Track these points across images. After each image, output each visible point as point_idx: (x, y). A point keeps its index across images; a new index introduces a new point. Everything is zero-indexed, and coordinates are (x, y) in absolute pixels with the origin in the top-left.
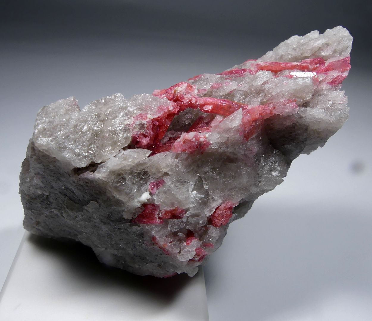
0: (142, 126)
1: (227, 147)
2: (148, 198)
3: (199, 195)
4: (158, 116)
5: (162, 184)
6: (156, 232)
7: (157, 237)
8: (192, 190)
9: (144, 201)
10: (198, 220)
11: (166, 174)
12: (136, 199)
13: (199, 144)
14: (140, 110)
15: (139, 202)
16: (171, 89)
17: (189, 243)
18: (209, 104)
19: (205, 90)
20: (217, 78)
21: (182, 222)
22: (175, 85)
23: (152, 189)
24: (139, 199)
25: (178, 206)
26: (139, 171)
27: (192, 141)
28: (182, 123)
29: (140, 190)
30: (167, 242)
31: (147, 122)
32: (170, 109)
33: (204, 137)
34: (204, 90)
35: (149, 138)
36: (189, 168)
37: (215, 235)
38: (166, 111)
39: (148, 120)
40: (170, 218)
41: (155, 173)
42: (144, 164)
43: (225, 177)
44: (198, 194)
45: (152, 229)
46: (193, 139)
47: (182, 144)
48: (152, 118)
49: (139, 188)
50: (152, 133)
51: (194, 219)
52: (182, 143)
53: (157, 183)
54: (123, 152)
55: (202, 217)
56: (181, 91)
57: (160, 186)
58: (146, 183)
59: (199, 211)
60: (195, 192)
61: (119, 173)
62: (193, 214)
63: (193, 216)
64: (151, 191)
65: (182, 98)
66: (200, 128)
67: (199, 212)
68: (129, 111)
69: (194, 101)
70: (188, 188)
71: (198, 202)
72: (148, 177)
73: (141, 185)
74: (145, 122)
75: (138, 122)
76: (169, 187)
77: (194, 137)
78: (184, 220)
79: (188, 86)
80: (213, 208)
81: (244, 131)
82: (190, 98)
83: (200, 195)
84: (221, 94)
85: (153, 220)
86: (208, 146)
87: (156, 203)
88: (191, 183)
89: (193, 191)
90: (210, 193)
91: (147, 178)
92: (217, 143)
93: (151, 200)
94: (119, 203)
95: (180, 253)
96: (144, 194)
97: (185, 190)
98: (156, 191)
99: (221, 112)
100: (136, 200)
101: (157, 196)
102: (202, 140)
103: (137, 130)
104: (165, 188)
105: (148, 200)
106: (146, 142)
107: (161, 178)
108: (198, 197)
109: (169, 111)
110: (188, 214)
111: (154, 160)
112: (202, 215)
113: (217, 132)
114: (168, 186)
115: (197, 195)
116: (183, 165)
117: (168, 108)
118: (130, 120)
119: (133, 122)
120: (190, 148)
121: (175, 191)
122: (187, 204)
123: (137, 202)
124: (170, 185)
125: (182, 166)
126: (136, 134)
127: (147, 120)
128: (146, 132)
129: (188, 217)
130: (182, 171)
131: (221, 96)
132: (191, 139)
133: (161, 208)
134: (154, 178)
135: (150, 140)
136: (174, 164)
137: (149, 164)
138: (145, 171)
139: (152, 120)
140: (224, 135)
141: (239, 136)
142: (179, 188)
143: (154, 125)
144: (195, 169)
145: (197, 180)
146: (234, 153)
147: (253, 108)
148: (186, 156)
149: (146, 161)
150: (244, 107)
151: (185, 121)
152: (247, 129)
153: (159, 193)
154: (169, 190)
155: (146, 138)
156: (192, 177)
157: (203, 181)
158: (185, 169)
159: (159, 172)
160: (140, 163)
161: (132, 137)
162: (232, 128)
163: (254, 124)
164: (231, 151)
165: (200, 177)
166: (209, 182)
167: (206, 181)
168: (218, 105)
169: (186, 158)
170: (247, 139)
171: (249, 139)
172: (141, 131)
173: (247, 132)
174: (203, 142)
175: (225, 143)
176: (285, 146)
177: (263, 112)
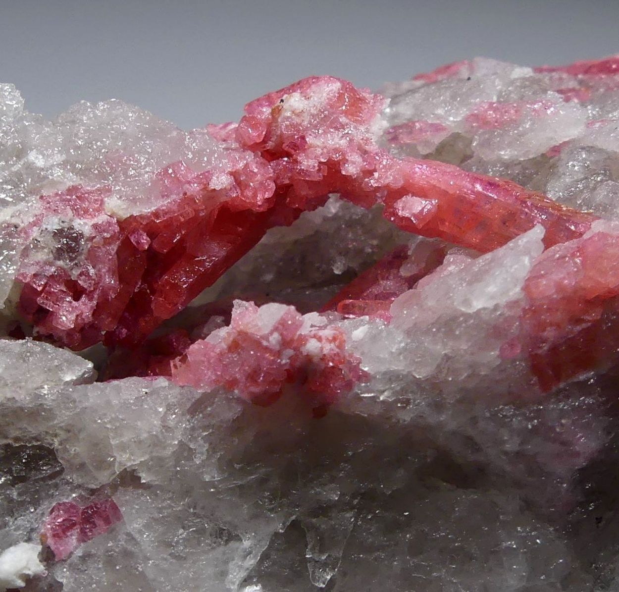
0: (68, 242)
1: (438, 406)
2: (27, 572)
4: (153, 209)
5: (107, 521)
8: (243, 574)
9: (7, 582)
11: (130, 479)
13: (298, 364)
14: (78, 172)
16: (269, 99)
18: (422, 193)
19: (437, 128)
20: (512, 82)
22: (293, 86)
23: (56, 536)
26: (10, 441)
27: (265, 343)
31: (95, 226)
32: (212, 186)
33: (334, 339)
34: (432, 125)
35: (91, 299)
36: (241, 469)
38: (194, 189)
39: (101, 219)
41: (82, 465)
42: (37, 412)
43: (415, 549)
46: (271, 339)
47: (221, 354)
48: (125, 215)
50: (110, 281)
52: (224, 346)
53: (83, 513)
56: (298, 115)
57: (94, 525)
58: (36, 503)
64: (50, 542)
65: (299, 145)
68: (30, 168)
69: (351, 169)
70: (226, 562)
72: (52, 477)
74: (84, 225)
75: (53, 223)
76: (133, 538)
77: (276, 329)
82: (336, 150)
84: (506, 154)
86: (349, 385)
88: (246, 544)
89: (246, 582)
91: (43, 479)
92: (391, 377)
93: (43, 585)
96: (12, 549)
97: (210, 571)
98: (76, 548)
99: (475, 238)
101: (73, 568)
102: (312, 346)
103: (42, 256)
104: (115, 539)
105: (28, 579)
106: (73, 317)
107: (108, 491)
109: (211, 194)
111: (86, 404)
114: (128, 534)
116: (213, 449)
117: (206, 177)
118: (22, 206)
119: (31, 220)
120: (252, 377)
121: (153, 563)
124: (140, 532)
125: (208, 458)
126: (35, 275)
127: (95, 221)
128: (81, 274)
130: (207, 478)
131: (507, 165)
132: (262, 337)
134: (79, 486)
135: (96, 312)
136: (173, 439)
137: (63, 417)
138: (40, 447)
139: (119, 222)
140: (427, 342)
141: (498, 362)
142: (178, 558)
143: (127, 248)
144: (275, 483)
145: (276, 534)
146: (469, 441)
147: (603, 236)
148: (231, 413)
149: (48, 403)
150: (573, 228)
151: (331, 262)
152: (550, 333)
153: (85, 558)
154: (127, 554)
155: (77, 298)
156: (255, 517)
157: (306, 546)
158: (221, 470)
159: (102, 464)
160: (19, 405)
161: (17, 282)
162: (468, 316)
163: (594, 315)
164: (452, 425)
165: (294, 526)
166: (337, 559)
167: (322, 552)
168: (461, 199)
169: (234, 421)
170: (545, 385)
171: (562, 385)
172: (60, 263)
173: (546, 347)
174: (323, 358)
175: (433, 385)
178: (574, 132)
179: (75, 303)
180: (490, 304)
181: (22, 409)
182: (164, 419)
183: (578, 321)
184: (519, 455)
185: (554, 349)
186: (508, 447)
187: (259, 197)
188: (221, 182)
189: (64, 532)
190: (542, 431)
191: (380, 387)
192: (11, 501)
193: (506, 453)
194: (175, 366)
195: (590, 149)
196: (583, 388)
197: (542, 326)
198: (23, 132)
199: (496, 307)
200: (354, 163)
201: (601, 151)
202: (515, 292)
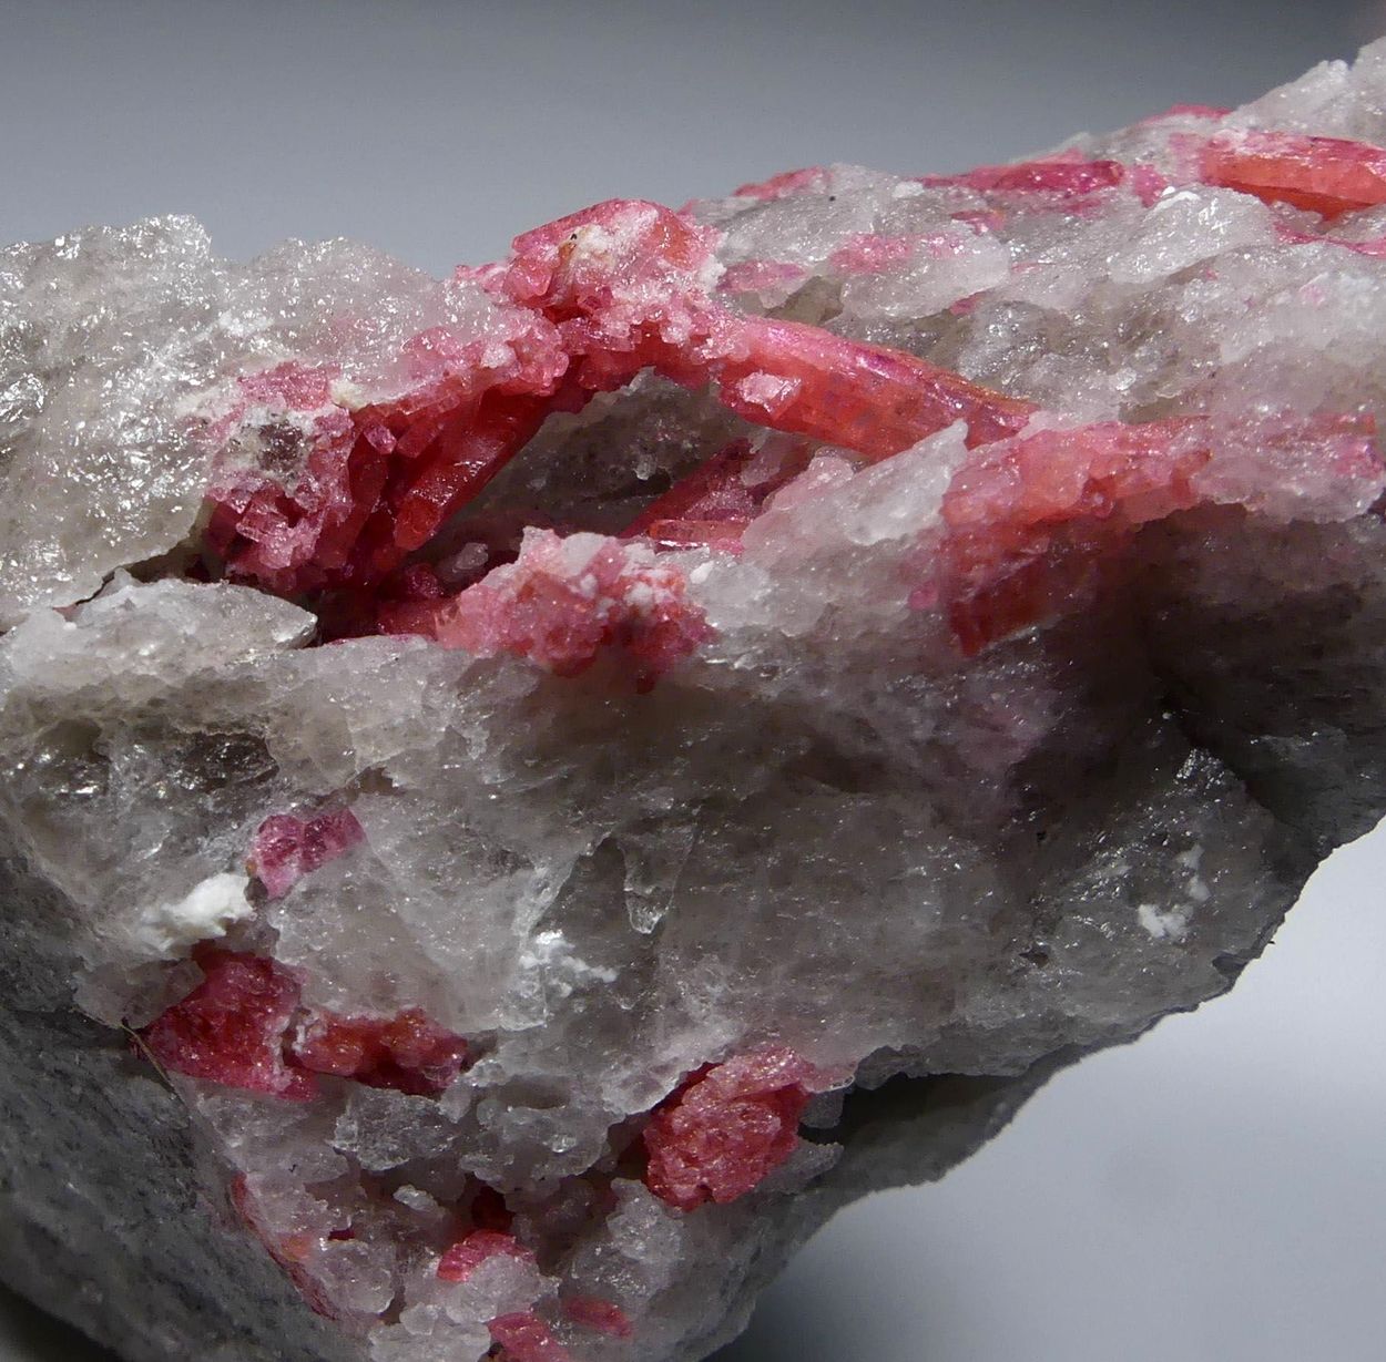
0: (281, 445)
1: (818, 677)
2: (229, 915)
3: (581, 966)
4: (400, 395)
5: (342, 841)
6: (253, 1146)
7: (252, 1179)
8: (536, 916)
9: (200, 928)
10: (547, 1130)
11: (375, 781)
12: (151, 903)
13: (619, 618)
14: (292, 344)
15: (166, 925)
16: (551, 233)
17: (458, 1270)
18: (778, 369)
19: (790, 272)
20: (898, 204)
21: (432, 1118)
22: (585, 212)
23: (269, 863)
24: (166, 907)
25: (424, 1008)
26: (203, 730)
27: (574, 590)
28: (614, 471)
29: (187, 853)
30: (313, 1228)
31: (320, 421)
32: (484, 363)
33: (669, 583)
34: (782, 267)
35: (313, 525)
36: (536, 766)
37: (646, 1252)
38: (459, 367)
39: (328, 410)
40: (362, 1077)
41: (306, 762)
42: (244, 687)
43: (781, 878)
44: (574, 954)
45: (227, 1123)
46: (583, 583)
47: (509, 604)
48: (360, 404)
49: (184, 839)
50: (340, 498)
51: (519, 1118)
52: (512, 592)
53: (308, 829)
54: (128, 589)
55: (574, 1115)
56: (599, 258)
57: (323, 847)
58: (239, 816)
59: (560, 1072)
60: (550, 939)
61: (74, 716)
62: (516, 1078)
63: (520, 1093)
64: (261, 871)
65: (601, 300)
66: (706, 516)
67: (563, 1080)
68: (220, 336)
69: (676, 334)
70: (512, 899)
71: (562, 1010)
72: (262, 779)
73: (207, 824)
74: (303, 420)
75: (259, 416)
76: (382, 866)
77: (589, 570)
78: (452, 1108)
79: (657, 231)
80: (664, 1069)
81: (955, 584)
82: (655, 308)
83: (590, 962)
84: (893, 311)
85: (245, 1062)
86: (688, 647)
87: (284, 959)
88: (541, 872)
89: (541, 926)
90: (669, 960)
91: (249, 782)
92: (749, 635)
93: (251, 934)
94: (52, 909)
95: (391, 1316)
96: (207, 882)
97: (489, 912)
98: (298, 880)
99: (855, 433)
100: (149, 914)
101: (294, 909)
102: (640, 594)
103: (243, 464)
104: (354, 868)
105: (229, 925)
106: (289, 551)
107: (343, 799)
108: (568, 976)
109: (483, 374)
110: (480, 1075)
111: (313, 676)
112: (578, 1100)
113: (769, 563)
114: (375, 861)
115: (568, 961)
116: (495, 740)
117: (475, 352)
118: (213, 392)
119: (227, 412)
120: (555, 636)
121: (408, 905)
122: (485, 1006)
123: (157, 926)
124: (391, 856)
125: (489, 751)
126: (234, 491)
127: (318, 413)
128: (300, 489)
129: (478, 1096)
130: (487, 780)
131: (894, 325)
132: (569, 581)
133: (307, 999)
134: (301, 792)
135: (320, 543)
136: (439, 725)
137: (279, 694)
138: (245, 737)
139: (352, 415)
140: (804, 586)
141: (906, 615)
142: (446, 893)
143: (363, 452)
144: (581, 785)
145: (582, 859)
146: (861, 726)
147: (1050, 436)
148: (522, 687)
149: (259, 674)
150: (1002, 422)
151: (632, 462)
152: (978, 574)
153: (309, 895)
154: (373, 888)
155: (292, 524)
156: (550, 834)
157: (624, 874)
158: (506, 768)
159: (333, 759)
160: (218, 677)
161: (207, 500)
162: (863, 551)
163: (1039, 547)
164: (838, 704)
165: (606, 847)
166: (668, 892)
167: (646, 881)
168: (836, 378)
169: (526, 697)
170: (969, 643)
171: (992, 646)
172: (270, 473)
173: (972, 593)
174: (656, 610)
175: (811, 646)
176: (1267, 738)
177: (1124, 473)
178: (993, 280)
179: (291, 533)
180: (897, 535)
181: (221, 683)
182: (425, 696)
183: (1016, 556)
184: (932, 743)
185: (982, 596)
186: (918, 734)
187: (547, 375)
188: (497, 357)
189: (280, 857)
190: (965, 711)
191: (736, 650)
192: (204, 813)
193: (915, 743)
194: (441, 621)
195: (1018, 306)
196: (1022, 649)
197: (967, 564)
198: (212, 284)
199: (903, 540)
200: (679, 326)
201: (1033, 308)
202: (931, 517)
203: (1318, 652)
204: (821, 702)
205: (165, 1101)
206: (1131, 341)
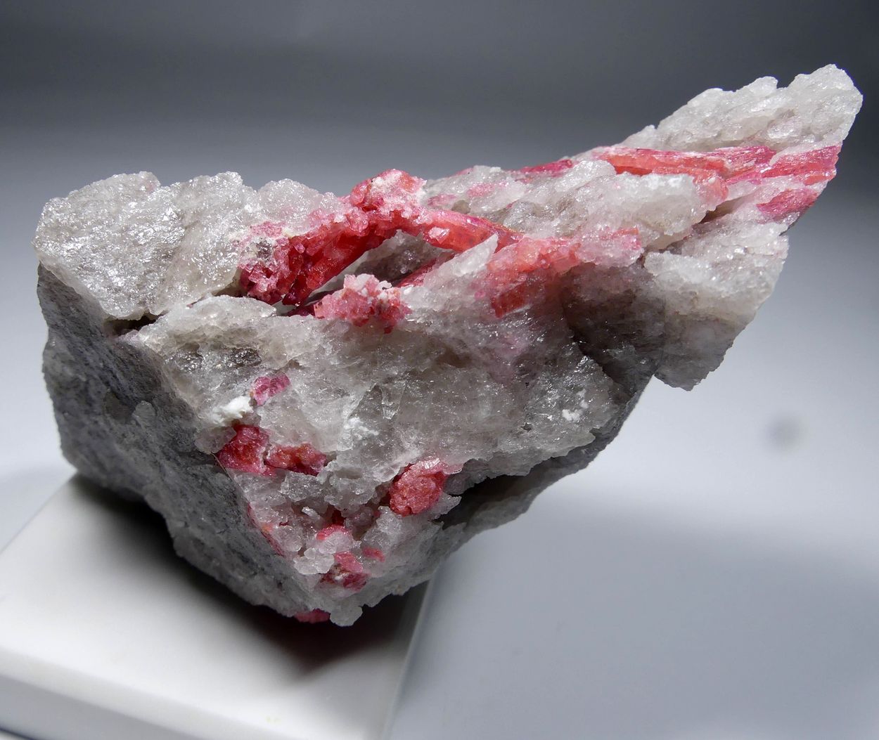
0: (264, 251)
1: (445, 325)
2: (243, 411)
3: (366, 429)
4: (306, 232)
5: (283, 385)
6: (252, 491)
7: (252, 504)
8: (351, 412)
9: (233, 415)
10: (354, 487)
11: (294, 364)
12: (216, 405)
13: (376, 304)
14: (269, 215)
15: (222, 414)
17: (324, 536)
18: (442, 226)
19: (451, 197)
20: (491, 174)
21: (314, 482)
22: (377, 174)
23: (257, 393)
24: (221, 407)
25: (311, 443)
26: (235, 347)
27: (359, 294)
28: (394, 271)
29: (229, 388)
30: (273, 521)
31: (277, 241)
32: (335, 221)
33: (395, 293)
34: (449, 196)
35: (275, 277)
36: (349, 359)
37: (388, 530)
38: (327, 222)
39: (281, 237)
40: (290, 468)
41: (271, 358)
42: (248, 332)
43: (437, 399)
44: (364, 425)
45: (244, 484)
46: (362, 291)
47: (339, 301)
48: (292, 236)
49: (228, 384)
50: (285, 268)
51: (345, 482)
52: (342, 297)
53: (272, 381)
54: (210, 299)
55: (364, 482)
56: (379, 188)
57: (277, 388)
58: (247, 377)
59: (358, 466)
60: (355, 420)
61: (190, 341)
62: (343, 468)
63: (343, 473)
64: (255, 396)
65: (380, 202)
67: (360, 469)
68: (245, 213)
69: (406, 215)
70: (342, 406)
71: (359, 444)
72: (256, 364)
73: (236, 379)
74: (272, 241)
75: (257, 240)
76: (296, 393)
77: (365, 286)
78: (321, 479)
79: (401, 180)
80: (395, 466)
81: (493, 290)
82: (399, 205)
83: (369, 428)
84: (485, 208)
85: (250, 463)
86: (402, 315)
87: (262, 426)
88: (352, 397)
89: (352, 415)
90: (398, 431)
91: (251, 365)
92: (422, 311)
93: (252, 418)
94: (184, 410)
95: (301, 553)
96: (236, 399)
97: (334, 410)
98: (268, 399)
100: (215, 409)
101: (266, 409)
102: (383, 296)
103: (252, 256)
104: (287, 394)
105: (243, 414)
106: (266, 285)
107: (283, 371)
108: (361, 432)
109: (335, 225)
110: (330, 467)
111: (272, 327)
112: (365, 476)
113: (430, 287)
114: (293, 391)
115: (361, 428)
116: (335, 348)
117: (332, 216)
118: (241, 231)
119: (246, 238)
120: (354, 311)
121: (305, 405)
122: (331, 443)
123: (218, 414)
124: (299, 390)
125: (333, 353)
126: (248, 265)
127: (277, 238)
128: (270, 265)
129: (330, 475)
130: (332, 363)
131: (487, 213)
132: (358, 291)
133: (271, 440)
134: (270, 369)
135: (278, 284)
136: (315, 343)
137: (261, 335)
138: (251, 350)
139: (289, 239)
140: (440, 293)
141: (474, 301)
142: (317, 403)
143: (293, 253)
144: (366, 366)
145: (367, 392)
146: (461, 342)
147: (528, 240)
148: (344, 330)
149: (254, 326)
150: (514, 238)
152: (500, 287)
153: (272, 404)
154: (293, 401)
155: (268, 276)
156: (356, 383)
157: (382, 398)
158: (339, 359)
159: (280, 357)
160: (239, 327)
161: (239, 269)
162: (459, 279)
163: (523, 278)
164: (453, 335)
165: (376, 388)
166: (398, 405)
167: (390, 401)
168: (461, 228)
169: (345, 334)
170: (498, 313)
171: (507, 315)
172: (260, 259)
173: (498, 294)
174: (389, 301)
175: (443, 315)
176: (608, 350)
177: (553, 252)
178: (519, 196)
179: (267, 279)
180: (469, 271)
181: (240, 329)
182: (310, 335)
183: (515, 282)
184: (485, 349)
185: (502, 295)
186: (480, 345)
187: (360, 228)
188: (340, 218)
189: (262, 391)
191: (417, 315)
192: (236, 376)
193: (479, 348)
194: (316, 308)
195: (526, 203)
196: (519, 316)
197: (496, 283)
198: (242, 196)
199: (472, 274)
200: (407, 211)
201: (531, 203)
202: (482, 266)
203: (622, 317)
204: (447, 335)
205: (227, 480)
206: (560, 210)
